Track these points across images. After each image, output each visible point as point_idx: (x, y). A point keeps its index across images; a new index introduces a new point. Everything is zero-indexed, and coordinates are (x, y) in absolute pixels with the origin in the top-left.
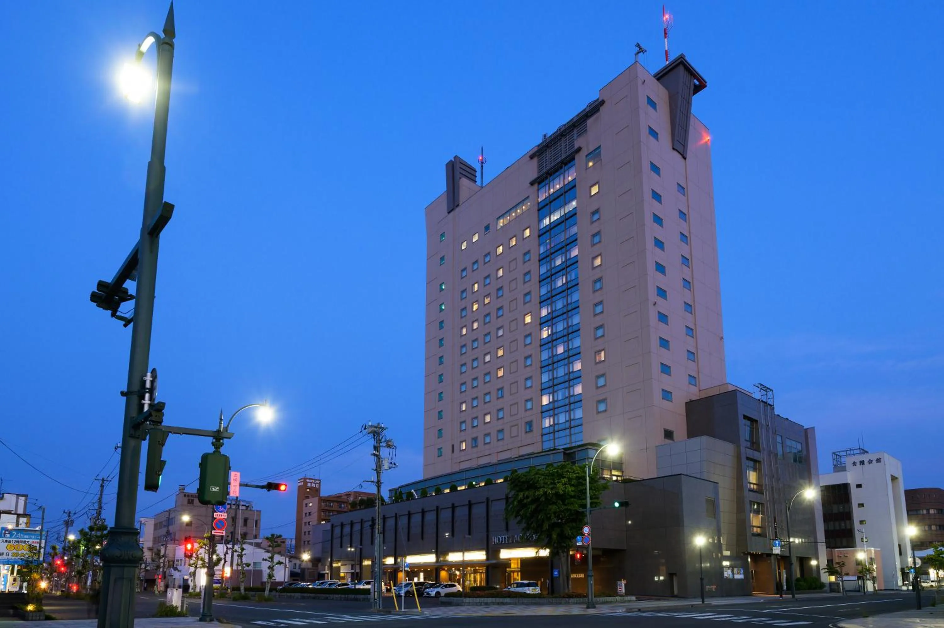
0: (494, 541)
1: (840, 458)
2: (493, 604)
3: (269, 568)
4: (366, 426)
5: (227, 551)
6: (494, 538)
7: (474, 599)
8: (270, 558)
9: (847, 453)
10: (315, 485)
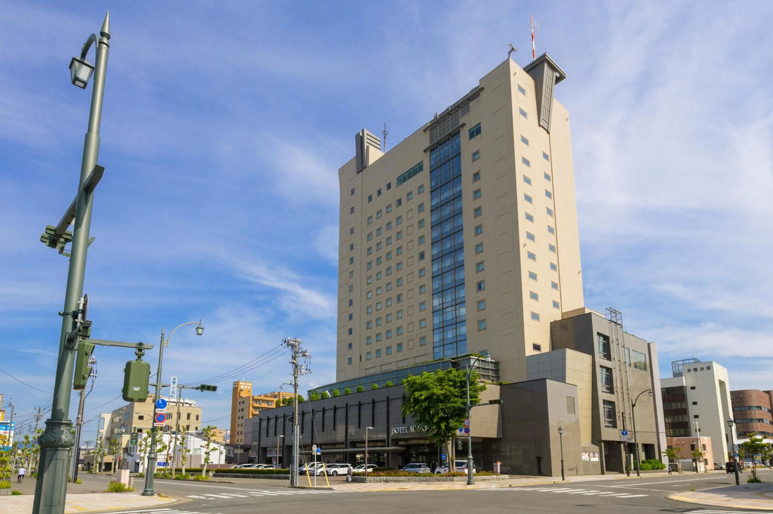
0: (393, 432)
1: (678, 366)
2: (391, 481)
3: (206, 453)
4: (285, 340)
5: (171, 440)
6: (393, 429)
7: (375, 477)
8: (206, 445)
9: (683, 362)
10: (248, 387)
